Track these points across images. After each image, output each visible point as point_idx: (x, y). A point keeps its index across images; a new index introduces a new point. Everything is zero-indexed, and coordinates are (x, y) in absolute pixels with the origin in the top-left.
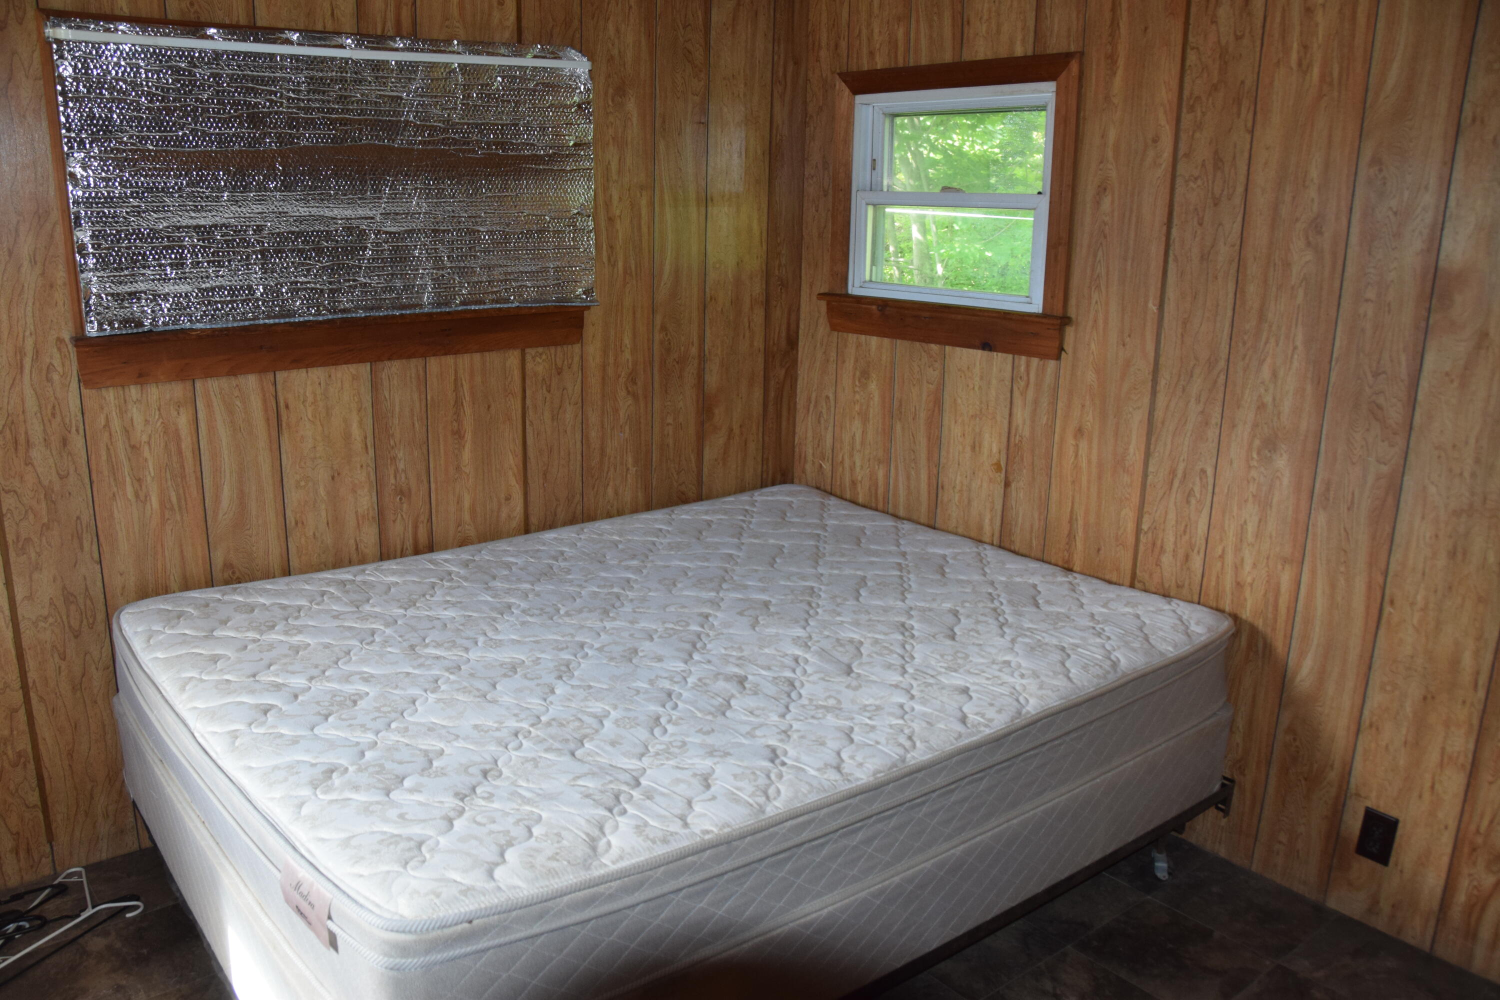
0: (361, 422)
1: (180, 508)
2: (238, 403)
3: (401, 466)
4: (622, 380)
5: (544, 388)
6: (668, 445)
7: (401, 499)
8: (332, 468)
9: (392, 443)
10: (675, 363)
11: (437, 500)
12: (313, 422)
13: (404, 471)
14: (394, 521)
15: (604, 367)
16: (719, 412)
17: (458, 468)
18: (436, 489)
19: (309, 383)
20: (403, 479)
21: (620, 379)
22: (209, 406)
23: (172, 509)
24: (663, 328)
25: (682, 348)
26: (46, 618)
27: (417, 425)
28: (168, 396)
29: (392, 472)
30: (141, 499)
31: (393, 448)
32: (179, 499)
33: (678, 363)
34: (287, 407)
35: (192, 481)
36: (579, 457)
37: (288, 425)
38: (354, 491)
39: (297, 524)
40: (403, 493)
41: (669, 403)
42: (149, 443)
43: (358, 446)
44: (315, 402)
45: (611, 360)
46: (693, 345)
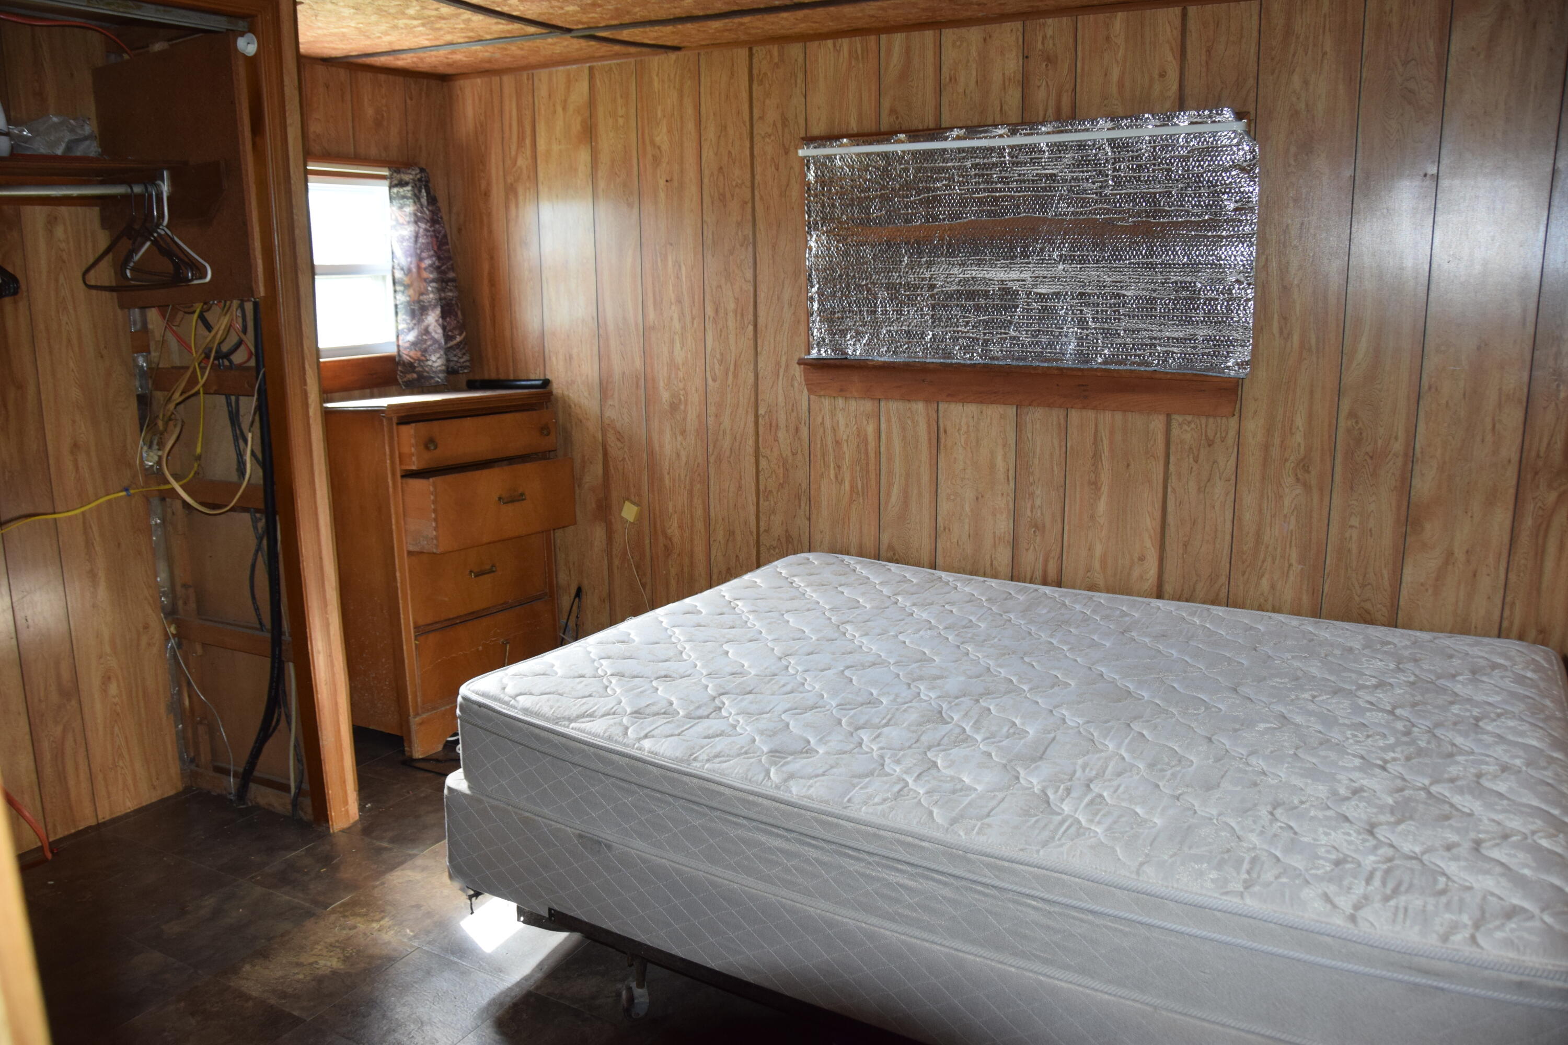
0: (1005, 456)
1: (863, 493)
2: (909, 422)
3: (1038, 502)
4: (1289, 465)
5: (1191, 456)
6: (1349, 551)
7: (1035, 532)
8: (977, 490)
9: (1031, 480)
10: (1367, 457)
11: (1069, 541)
12: (965, 448)
13: (1041, 507)
14: (1027, 550)
15: (1266, 447)
16: (1432, 529)
17: (1092, 517)
18: (1069, 531)
19: (964, 415)
20: (1039, 514)
21: (1288, 464)
22: (889, 421)
23: (858, 493)
24: (1352, 415)
25: (1380, 442)
26: (775, 548)
27: (1055, 468)
28: (862, 409)
29: (1029, 506)
30: (839, 481)
31: (1031, 484)
32: (863, 487)
33: (1371, 457)
34: (945, 432)
35: (873, 476)
36: (1228, 537)
37: (945, 446)
38: (994, 515)
39: (945, 529)
40: (1038, 527)
41: (1355, 503)
42: (847, 441)
43: (1001, 476)
44: (967, 432)
45: (1277, 441)
46: (1396, 439)
